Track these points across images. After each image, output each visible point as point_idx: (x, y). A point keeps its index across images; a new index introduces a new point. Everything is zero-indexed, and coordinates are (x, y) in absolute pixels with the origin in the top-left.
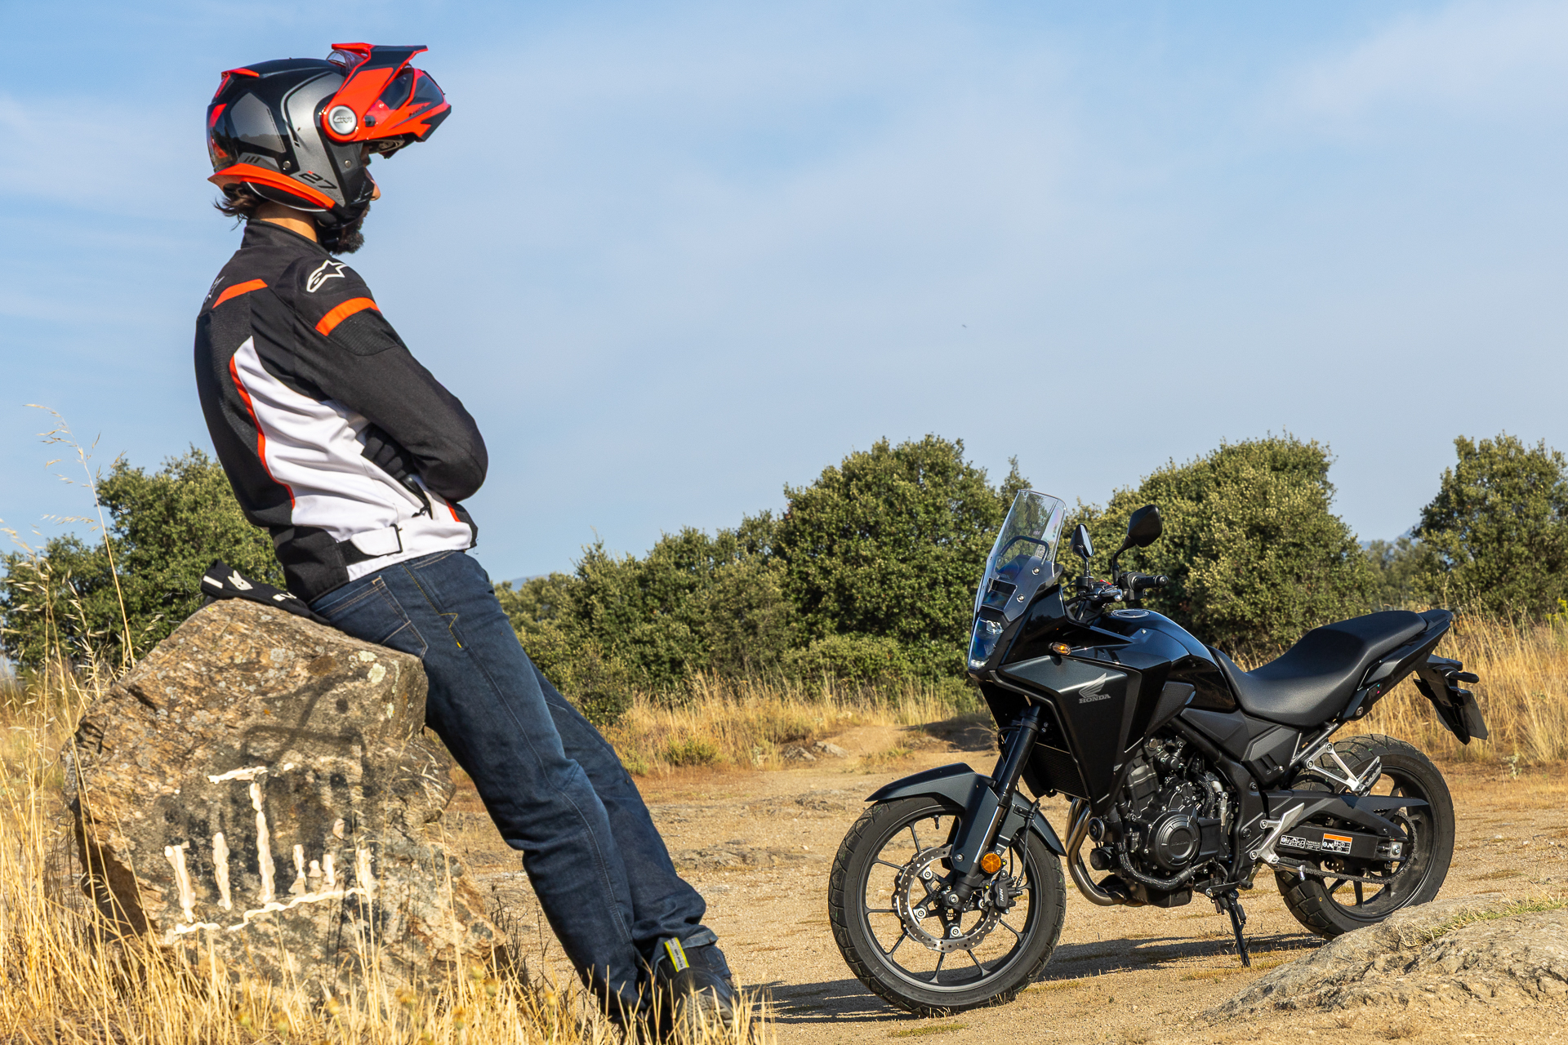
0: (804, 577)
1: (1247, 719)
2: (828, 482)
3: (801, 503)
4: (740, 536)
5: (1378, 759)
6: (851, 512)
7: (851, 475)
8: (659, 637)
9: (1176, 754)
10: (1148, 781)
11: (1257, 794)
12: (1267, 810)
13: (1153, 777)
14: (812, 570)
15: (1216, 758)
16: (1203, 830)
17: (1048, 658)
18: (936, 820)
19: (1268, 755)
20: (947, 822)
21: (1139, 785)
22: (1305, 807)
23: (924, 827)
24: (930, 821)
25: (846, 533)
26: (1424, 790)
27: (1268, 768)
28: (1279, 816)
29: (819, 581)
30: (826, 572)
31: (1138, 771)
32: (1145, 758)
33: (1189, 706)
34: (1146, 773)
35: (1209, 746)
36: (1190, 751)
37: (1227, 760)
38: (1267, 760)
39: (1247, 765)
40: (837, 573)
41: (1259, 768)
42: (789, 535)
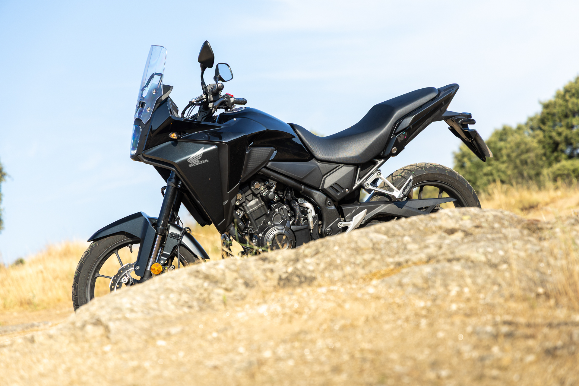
0: (551, 137)
1: (319, 164)
2: (558, 96)
3: (546, 106)
4: (527, 124)
5: (411, 177)
6: (567, 107)
7: (567, 91)
8: (494, 172)
9: (272, 190)
10: (259, 208)
11: (333, 207)
12: (343, 216)
13: (262, 206)
14: (554, 134)
15: (301, 189)
16: (295, 233)
17: (170, 142)
18: (130, 247)
19: (336, 183)
20: (136, 247)
21: (254, 211)
22: (367, 212)
23: (124, 252)
24: (127, 248)
25: (566, 116)
26: (456, 192)
27: (337, 191)
28: (351, 218)
29: (558, 139)
30: (560, 134)
31: (252, 203)
32: (255, 195)
33: (272, 160)
34: (257, 203)
35: (293, 182)
36: (281, 187)
37: (307, 189)
38: (336, 186)
39: (324, 191)
40: (564, 134)
41: (332, 192)
42: (543, 121)
